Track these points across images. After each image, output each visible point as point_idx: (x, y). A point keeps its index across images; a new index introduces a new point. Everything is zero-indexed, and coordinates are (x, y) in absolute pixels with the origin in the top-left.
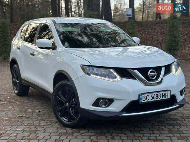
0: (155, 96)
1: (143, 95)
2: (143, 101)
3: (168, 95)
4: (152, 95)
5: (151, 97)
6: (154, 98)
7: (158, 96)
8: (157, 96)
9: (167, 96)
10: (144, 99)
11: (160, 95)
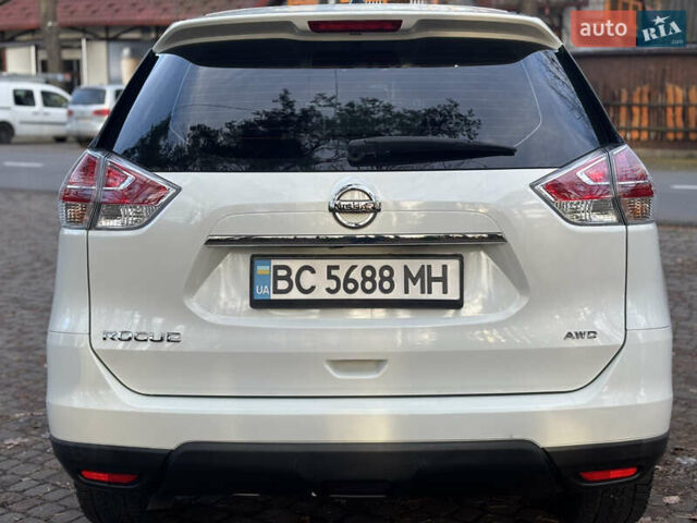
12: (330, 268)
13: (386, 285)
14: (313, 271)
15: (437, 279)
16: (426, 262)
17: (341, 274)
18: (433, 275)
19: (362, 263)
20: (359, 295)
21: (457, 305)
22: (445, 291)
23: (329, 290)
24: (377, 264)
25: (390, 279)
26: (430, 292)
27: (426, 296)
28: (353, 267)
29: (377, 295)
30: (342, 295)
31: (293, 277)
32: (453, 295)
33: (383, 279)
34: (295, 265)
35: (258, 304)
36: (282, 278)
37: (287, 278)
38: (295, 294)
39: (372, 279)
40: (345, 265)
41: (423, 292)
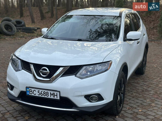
0: (42, 93)
1: (30, 89)
2: (30, 94)
3: (57, 95)
4: (39, 91)
5: (38, 92)
6: (42, 94)
7: (46, 94)
8: (44, 94)
9: (56, 97)
10: (31, 93)
11: (47, 93)
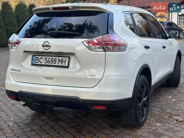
12: (46, 58)
13: (55, 62)
14: (43, 59)
15: (64, 62)
16: (62, 58)
17: (47, 59)
18: (63, 61)
19: (51, 57)
20: (50, 64)
21: (67, 67)
22: (65, 64)
23: (45, 63)
24: (54, 58)
25: (56, 61)
26: (62, 64)
27: (62, 65)
28: (50, 58)
29: (53, 64)
30: (47, 64)
31: (39, 60)
32: (67, 65)
33: (54, 61)
34: (40, 57)
35: (33, 64)
36: (37, 60)
37: (38, 60)
38: (39, 63)
39: (52, 61)
40: (48, 58)
41: (61, 64)
